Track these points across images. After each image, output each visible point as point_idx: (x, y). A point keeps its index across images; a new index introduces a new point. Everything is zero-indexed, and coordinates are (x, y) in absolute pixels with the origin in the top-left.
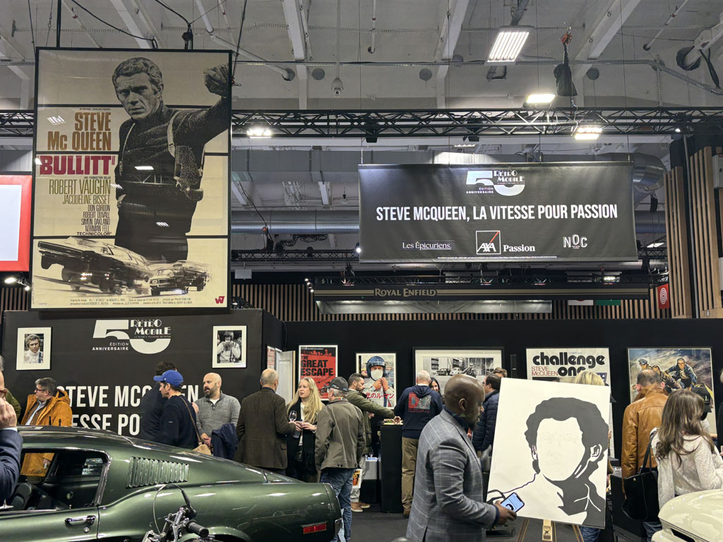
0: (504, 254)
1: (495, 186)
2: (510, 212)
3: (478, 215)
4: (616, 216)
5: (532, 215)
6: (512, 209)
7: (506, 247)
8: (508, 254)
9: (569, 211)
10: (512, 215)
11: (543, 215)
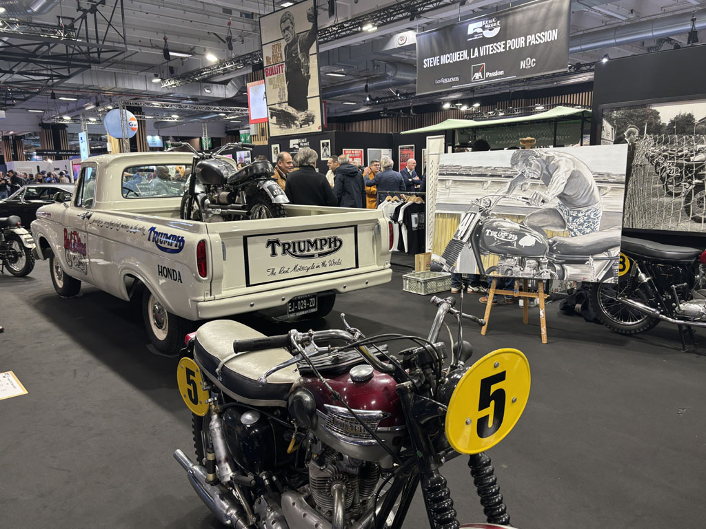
0: (487, 79)
1: (484, 32)
2: (491, 49)
3: (473, 55)
4: (556, 38)
5: (504, 48)
6: (492, 47)
7: (488, 74)
8: (489, 78)
9: (526, 41)
10: (492, 51)
11: (510, 47)
